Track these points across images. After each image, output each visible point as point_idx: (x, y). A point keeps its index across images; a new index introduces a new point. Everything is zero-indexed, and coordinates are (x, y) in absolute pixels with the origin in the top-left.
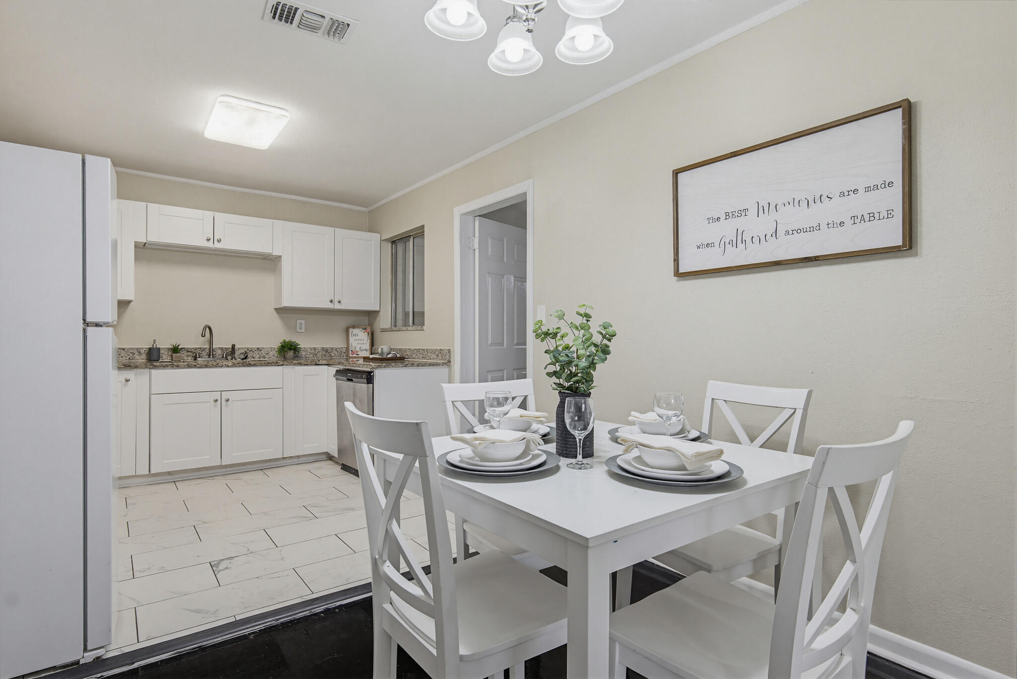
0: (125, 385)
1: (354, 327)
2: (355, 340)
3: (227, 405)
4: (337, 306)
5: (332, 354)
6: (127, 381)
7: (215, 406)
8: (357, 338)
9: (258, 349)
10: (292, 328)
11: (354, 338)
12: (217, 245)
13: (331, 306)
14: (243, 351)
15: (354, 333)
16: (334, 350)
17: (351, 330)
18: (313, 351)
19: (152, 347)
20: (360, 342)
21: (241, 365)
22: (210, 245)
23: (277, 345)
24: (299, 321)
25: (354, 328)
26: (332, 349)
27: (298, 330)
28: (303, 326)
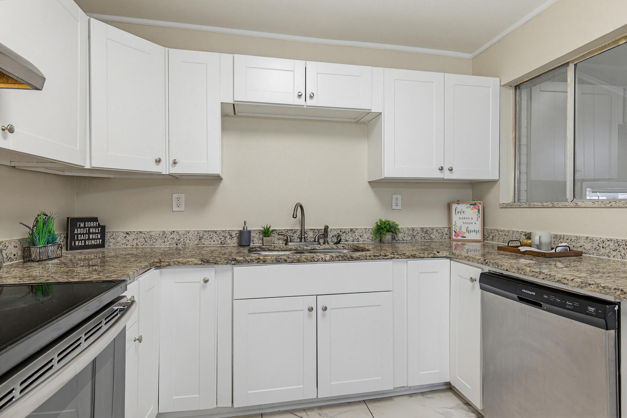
0: (204, 287)
1: (458, 202)
2: (460, 218)
3: (324, 316)
4: (447, 175)
5: (432, 236)
6: (206, 281)
7: (310, 316)
8: (463, 215)
9: (351, 230)
10: (387, 205)
11: (459, 215)
12: (310, 102)
14: (335, 233)
15: (459, 209)
16: (435, 231)
17: (454, 206)
18: (411, 232)
19: (242, 229)
20: (465, 221)
21: (340, 258)
22: (301, 102)
23: (371, 225)
24: (394, 196)
25: (458, 203)
26: (433, 229)
27: (394, 207)
28: (399, 202)
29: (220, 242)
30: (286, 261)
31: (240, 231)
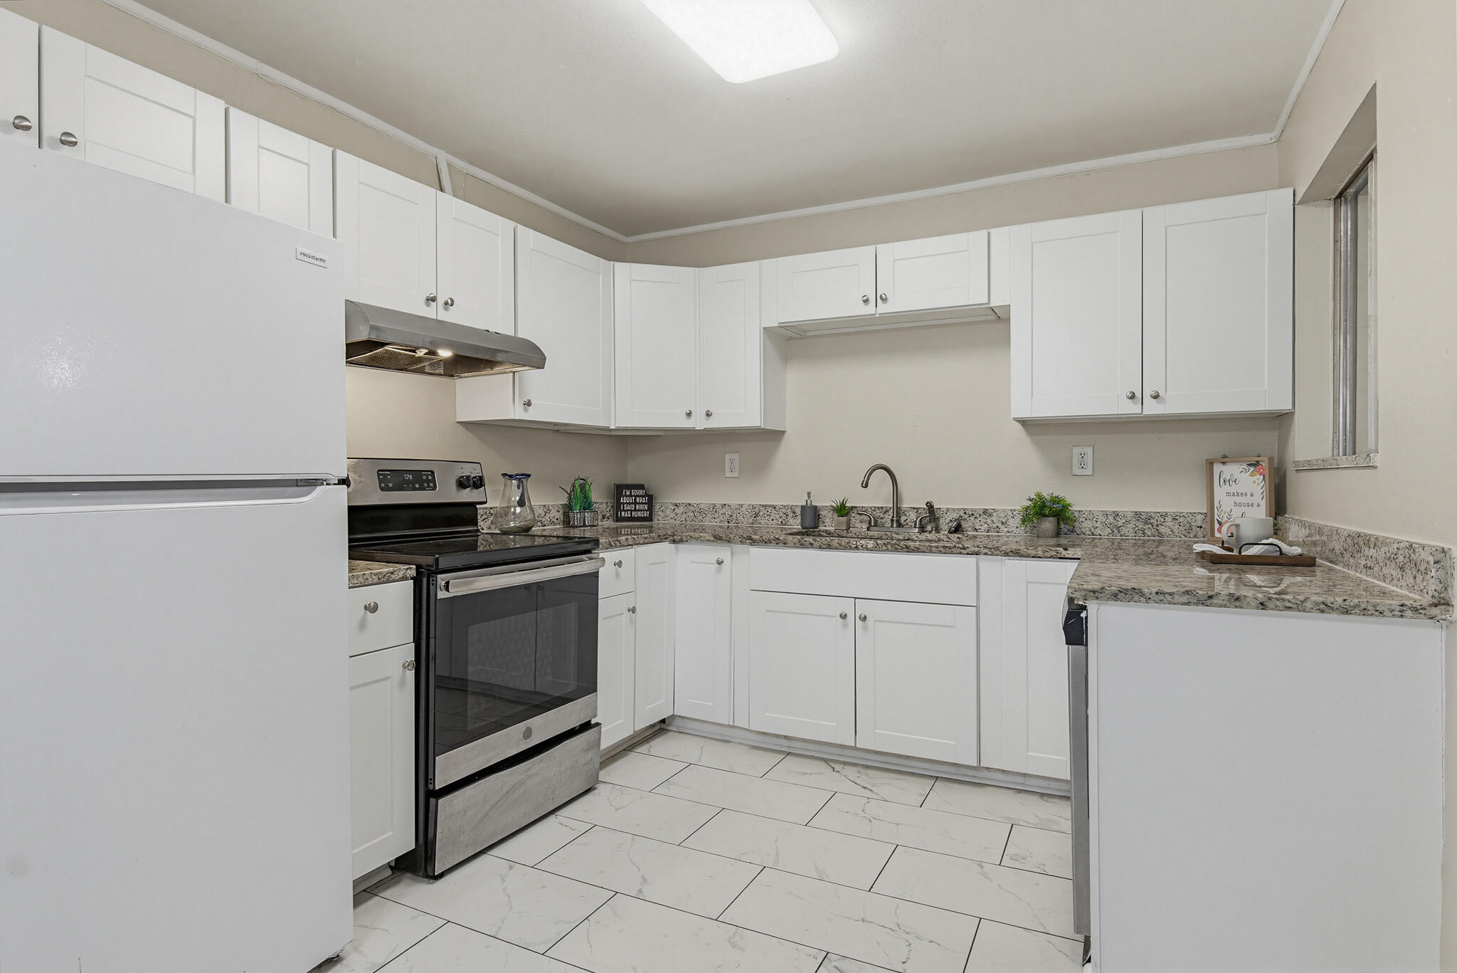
1: (1224, 460)
2: (1228, 494)
3: (865, 629)
4: (1152, 408)
5: (1162, 529)
6: (720, 563)
7: (845, 626)
8: (1234, 488)
9: (985, 512)
10: (1063, 468)
11: (1226, 488)
12: (883, 308)
13: (1133, 409)
14: (955, 516)
15: (1226, 476)
16: (1169, 519)
17: (1217, 468)
18: (1111, 519)
19: (805, 504)
20: (1239, 499)
22: (869, 310)
23: (1019, 502)
24: (1076, 451)
25: (1224, 463)
26: (1164, 515)
27: (1079, 472)
28: (1089, 459)
29: (779, 522)
30: (811, 544)
31: (802, 507)
